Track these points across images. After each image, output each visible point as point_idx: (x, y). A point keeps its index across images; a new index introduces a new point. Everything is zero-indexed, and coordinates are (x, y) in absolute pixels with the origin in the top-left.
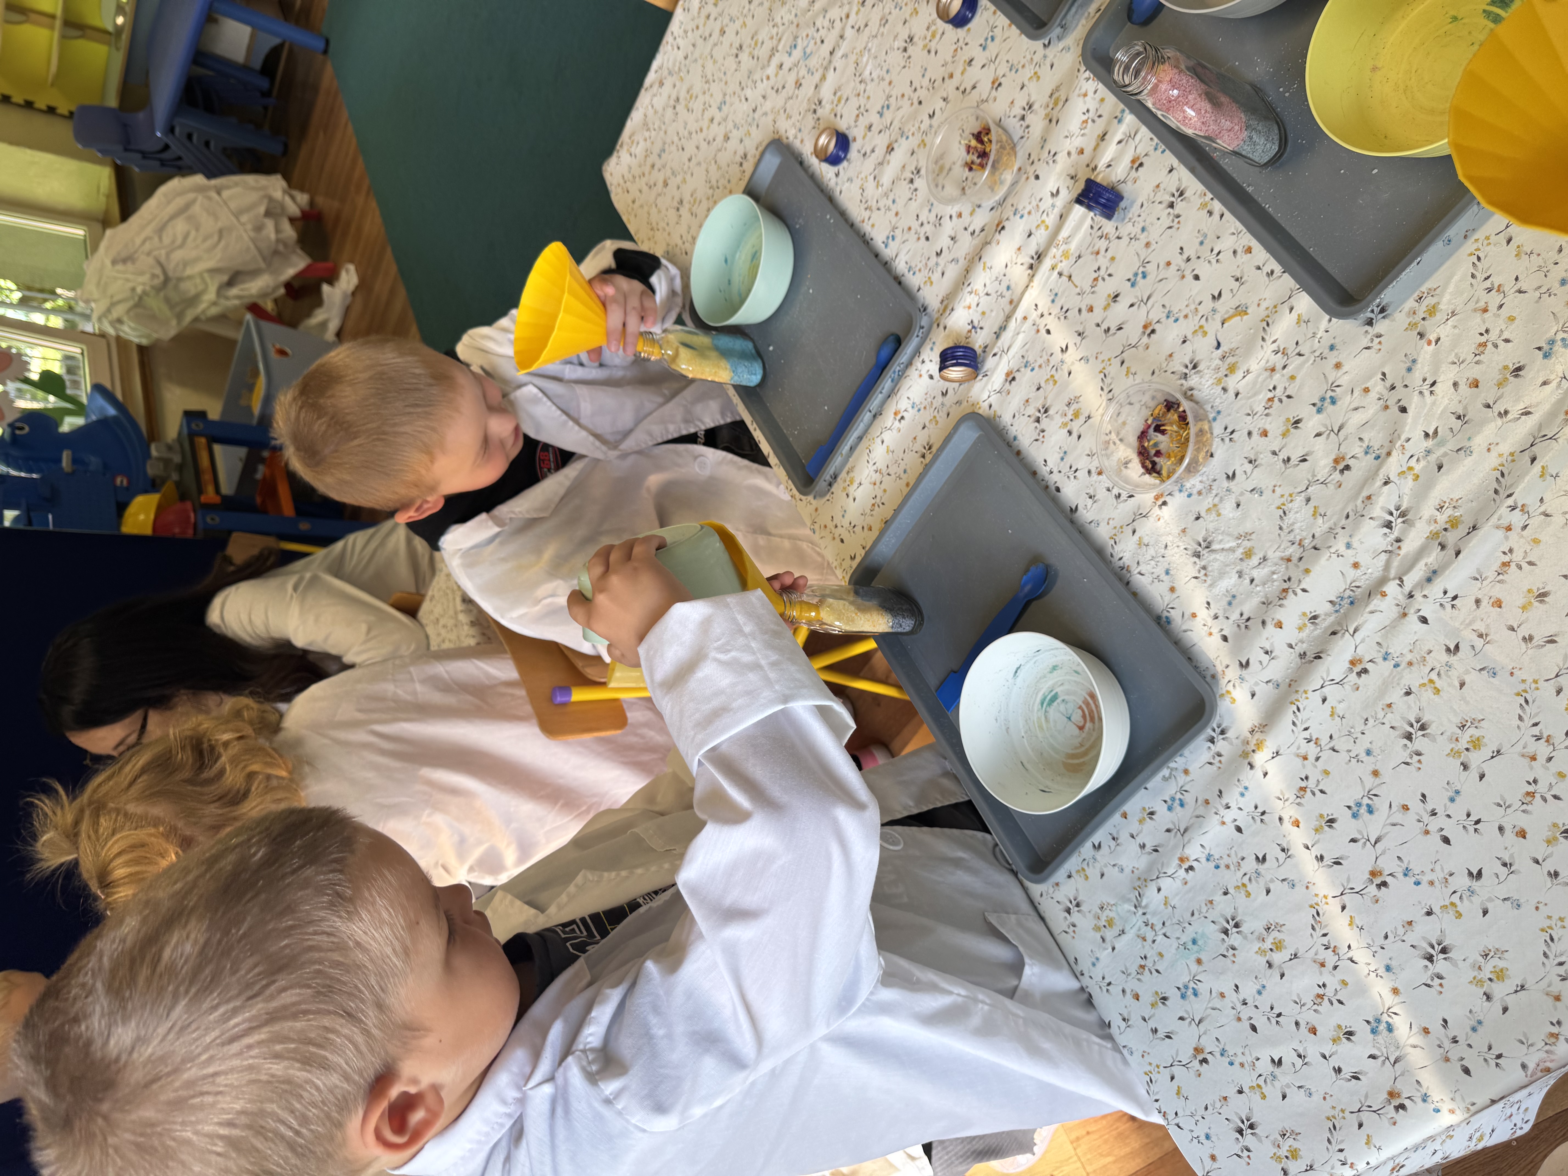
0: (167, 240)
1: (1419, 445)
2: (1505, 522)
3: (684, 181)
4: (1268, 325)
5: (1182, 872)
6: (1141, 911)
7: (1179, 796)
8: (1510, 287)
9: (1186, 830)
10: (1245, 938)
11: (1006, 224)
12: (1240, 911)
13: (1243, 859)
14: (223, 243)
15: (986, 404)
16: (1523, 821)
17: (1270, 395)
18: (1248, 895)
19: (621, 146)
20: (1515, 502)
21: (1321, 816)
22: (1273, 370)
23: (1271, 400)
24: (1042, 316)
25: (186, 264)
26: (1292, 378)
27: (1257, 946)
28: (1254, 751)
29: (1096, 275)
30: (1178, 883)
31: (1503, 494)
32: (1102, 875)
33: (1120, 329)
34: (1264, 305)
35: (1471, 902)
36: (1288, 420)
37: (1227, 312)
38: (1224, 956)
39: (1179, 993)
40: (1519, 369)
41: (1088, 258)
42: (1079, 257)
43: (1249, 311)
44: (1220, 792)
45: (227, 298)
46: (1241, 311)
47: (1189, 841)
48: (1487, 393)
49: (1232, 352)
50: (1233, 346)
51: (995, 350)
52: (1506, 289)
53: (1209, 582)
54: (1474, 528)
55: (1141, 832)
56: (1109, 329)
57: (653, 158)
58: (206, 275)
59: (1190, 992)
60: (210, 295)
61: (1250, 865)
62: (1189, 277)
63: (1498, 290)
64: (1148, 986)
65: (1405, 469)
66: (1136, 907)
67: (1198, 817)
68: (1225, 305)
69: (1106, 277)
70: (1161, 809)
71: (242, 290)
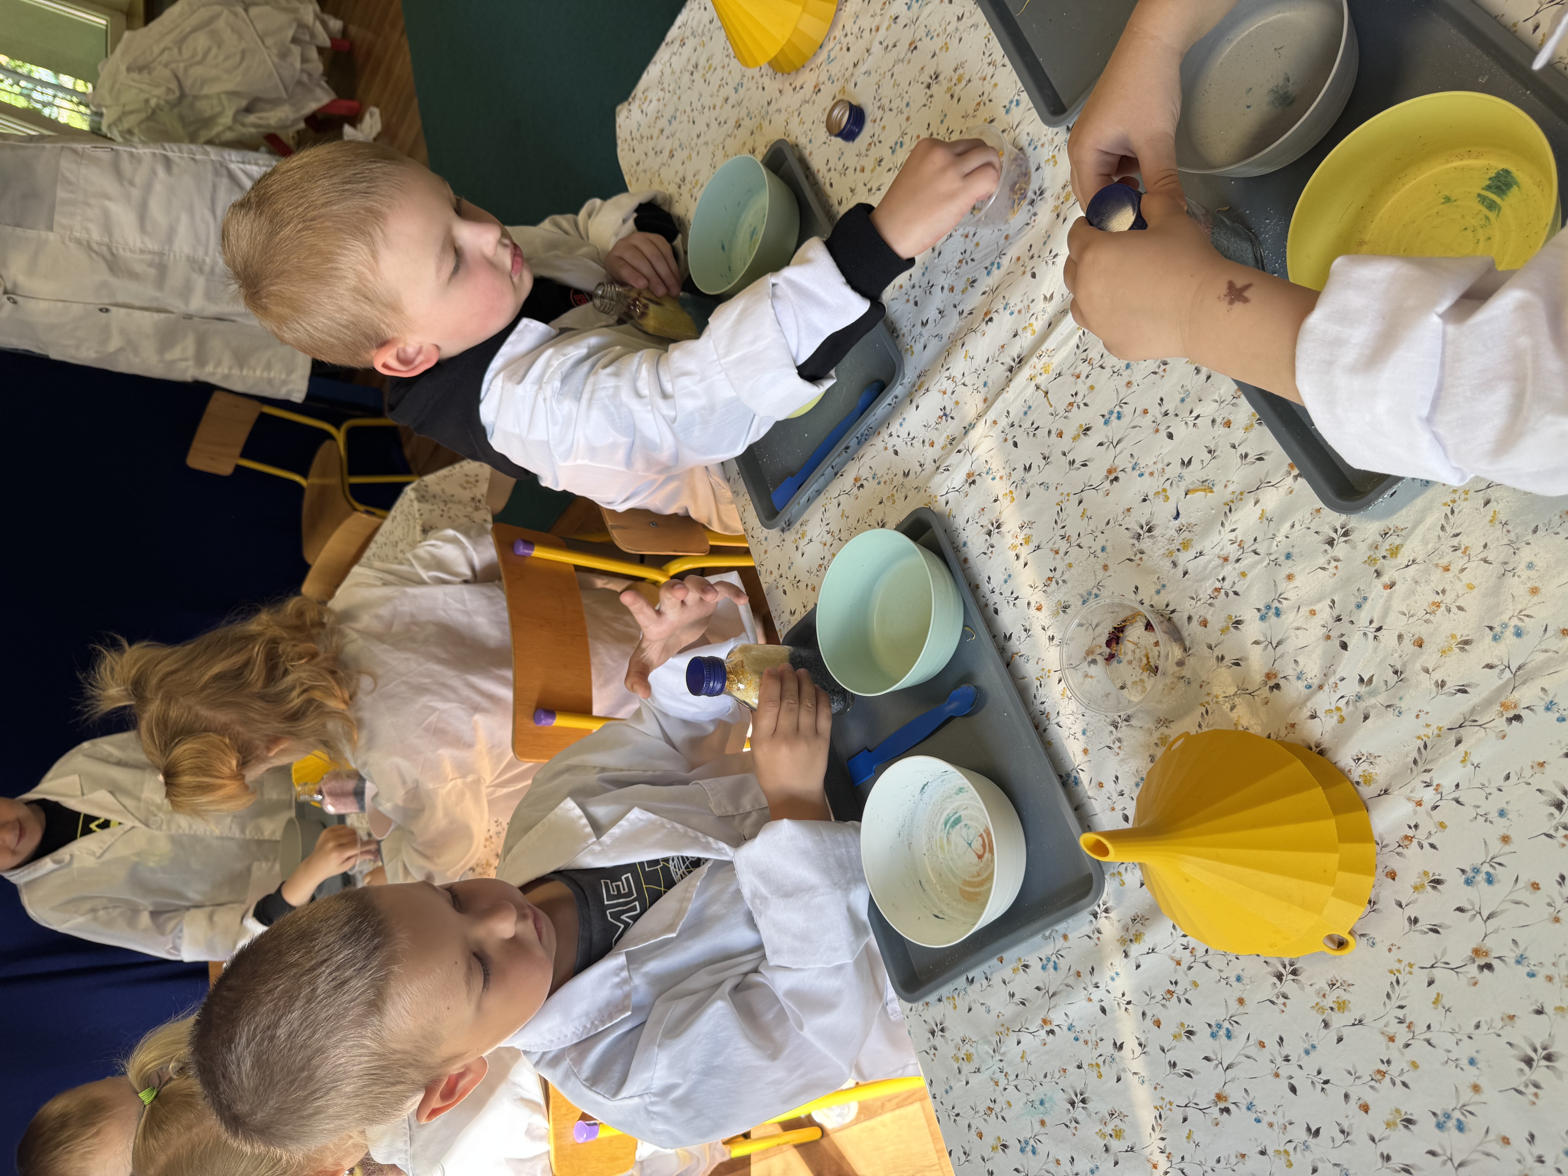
0: (186, 54)
1: (1351, 688)
2: (1417, 796)
3: (690, 157)
4: (1230, 511)
5: (1043, 1033)
6: (998, 1057)
7: (1054, 958)
8: (1476, 550)
9: (1054, 995)
10: (1089, 1115)
11: (994, 315)
12: (1089, 1088)
13: (1102, 1040)
14: (244, 65)
15: (943, 500)
16: (1369, 1097)
17: (1218, 585)
18: (1100, 1076)
19: (634, 99)
20: (1431, 779)
21: (1182, 1024)
22: (1226, 559)
23: (1217, 590)
24: (1012, 425)
25: (204, 82)
26: (1243, 574)
27: (1099, 1127)
28: (1131, 941)
29: (1072, 400)
30: (1038, 1042)
31: (1421, 767)
32: (970, 1010)
33: (1085, 465)
34: (1231, 488)
35: (1304, 1156)
36: (1230, 617)
37: (1193, 483)
38: (1067, 1126)
39: (1019, 1146)
40: (1467, 642)
41: (1067, 379)
42: (1060, 375)
43: (1214, 489)
44: (1093, 969)
45: (244, 125)
46: (1207, 486)
47: (1055, 1007)
48: (1429, 657)
49: (1190, 527)
50: (1192, 520)
51: (960, 447)
52: (1472, 553)
53: (1121, 756)
54: (1386, 792)
55: (1013, 980)
56: (1074, 461)
57: (663, 123)
58: (223, 96)
59: (1029, 1148)
60: (226, 119)
61: (1107, 1048)
62: (1163, 434)
63: (1464, 552)
64: (993, 1129)
65: (1333, 708)
66: (994, 1051)
67: (1067, 986)
68: (1193, 475)
69: (1082, 405)
70: (1035, 965)
71: (260, 118)
